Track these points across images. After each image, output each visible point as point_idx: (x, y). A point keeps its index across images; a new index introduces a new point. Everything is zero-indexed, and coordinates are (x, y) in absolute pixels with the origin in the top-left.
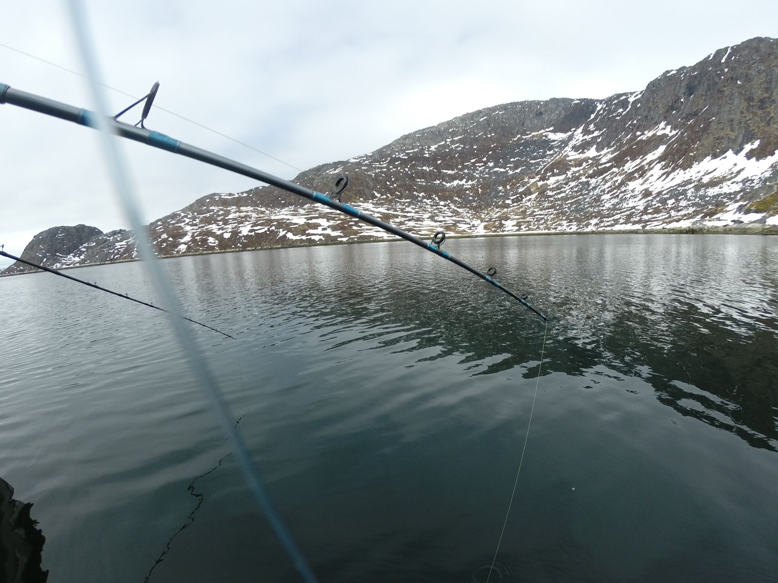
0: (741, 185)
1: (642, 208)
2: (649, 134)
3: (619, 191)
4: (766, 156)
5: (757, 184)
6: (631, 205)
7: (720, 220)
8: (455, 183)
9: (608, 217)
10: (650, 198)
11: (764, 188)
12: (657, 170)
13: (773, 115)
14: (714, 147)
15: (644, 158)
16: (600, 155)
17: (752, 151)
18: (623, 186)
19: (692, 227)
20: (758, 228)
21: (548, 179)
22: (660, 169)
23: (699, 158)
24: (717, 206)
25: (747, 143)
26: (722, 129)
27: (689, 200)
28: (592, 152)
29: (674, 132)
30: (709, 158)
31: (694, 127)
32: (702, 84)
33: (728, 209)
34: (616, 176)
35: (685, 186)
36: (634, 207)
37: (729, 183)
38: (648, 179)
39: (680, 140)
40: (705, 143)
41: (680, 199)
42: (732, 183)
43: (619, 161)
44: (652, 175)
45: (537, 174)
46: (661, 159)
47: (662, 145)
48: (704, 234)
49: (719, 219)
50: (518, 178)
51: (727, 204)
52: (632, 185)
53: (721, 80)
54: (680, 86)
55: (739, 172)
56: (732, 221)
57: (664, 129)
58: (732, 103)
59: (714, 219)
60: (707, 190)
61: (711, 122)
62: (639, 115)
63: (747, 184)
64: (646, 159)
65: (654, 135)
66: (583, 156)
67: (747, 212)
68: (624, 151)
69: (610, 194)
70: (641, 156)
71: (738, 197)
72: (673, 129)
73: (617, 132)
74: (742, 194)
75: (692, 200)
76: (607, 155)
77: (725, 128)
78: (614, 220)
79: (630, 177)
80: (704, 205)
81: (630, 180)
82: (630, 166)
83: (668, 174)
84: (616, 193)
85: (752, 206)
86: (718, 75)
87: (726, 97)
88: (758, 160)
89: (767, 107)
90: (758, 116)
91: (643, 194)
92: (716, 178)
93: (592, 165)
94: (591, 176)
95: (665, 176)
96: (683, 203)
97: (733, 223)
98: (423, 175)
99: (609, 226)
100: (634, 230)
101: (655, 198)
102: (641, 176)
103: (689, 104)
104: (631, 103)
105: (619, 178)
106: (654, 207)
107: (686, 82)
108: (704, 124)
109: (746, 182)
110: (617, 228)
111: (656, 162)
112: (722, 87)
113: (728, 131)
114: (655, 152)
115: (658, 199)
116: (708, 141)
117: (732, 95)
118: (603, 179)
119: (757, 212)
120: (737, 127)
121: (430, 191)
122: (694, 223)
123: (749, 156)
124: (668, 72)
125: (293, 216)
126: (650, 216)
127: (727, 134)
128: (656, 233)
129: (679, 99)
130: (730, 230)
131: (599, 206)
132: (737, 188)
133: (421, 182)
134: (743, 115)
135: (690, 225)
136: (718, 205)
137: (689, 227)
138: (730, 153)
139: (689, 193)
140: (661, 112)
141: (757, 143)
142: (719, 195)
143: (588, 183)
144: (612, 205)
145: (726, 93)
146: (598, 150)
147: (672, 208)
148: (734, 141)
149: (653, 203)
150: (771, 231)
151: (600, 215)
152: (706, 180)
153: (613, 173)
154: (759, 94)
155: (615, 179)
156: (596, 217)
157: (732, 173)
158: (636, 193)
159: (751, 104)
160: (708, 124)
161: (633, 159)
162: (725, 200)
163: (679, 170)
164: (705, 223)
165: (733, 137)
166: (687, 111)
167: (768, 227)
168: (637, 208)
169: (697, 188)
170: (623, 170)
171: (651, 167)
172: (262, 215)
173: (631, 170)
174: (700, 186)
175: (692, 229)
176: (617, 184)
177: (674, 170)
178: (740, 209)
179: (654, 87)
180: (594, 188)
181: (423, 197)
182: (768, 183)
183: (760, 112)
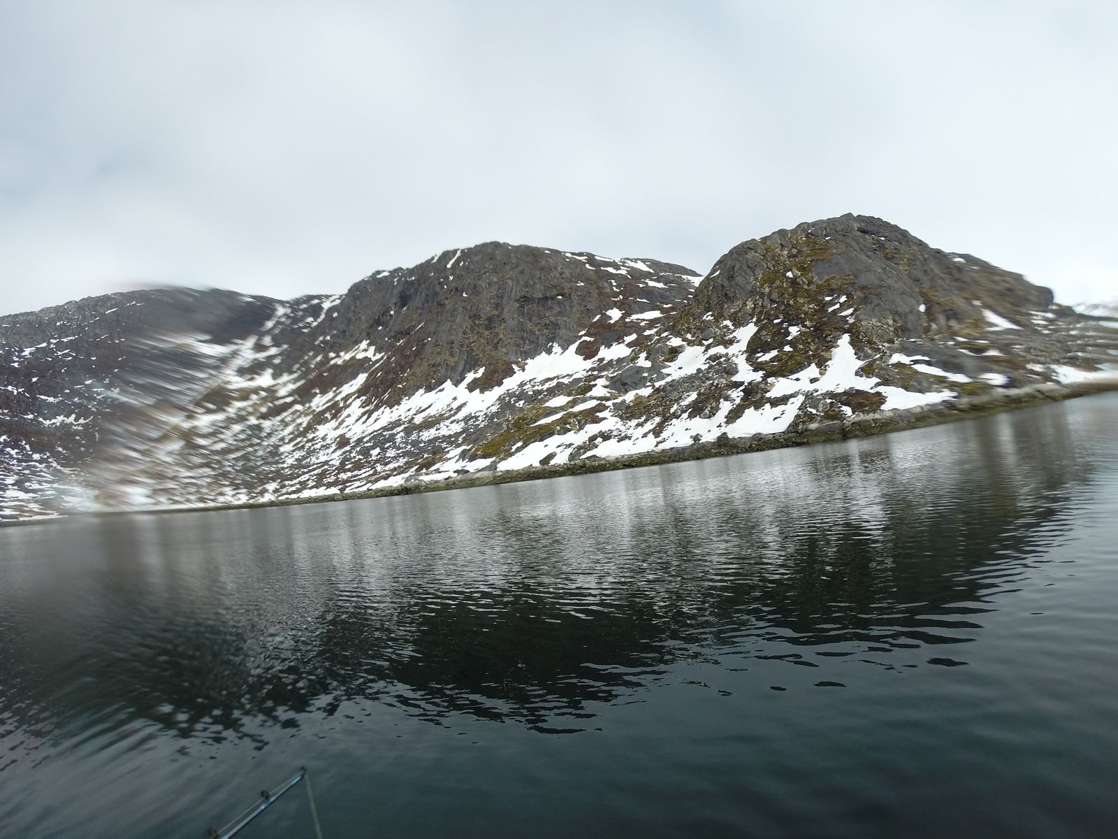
0: (463, 424)
1: (337, 463)
2: (346, 356)
3: (305, 439)
4: (492, 387)
5: (483, 421)
6: (323, 459)
7: (440, 472)
9: (291, 480)
10: (348, 448)
11: (490, 426)
12: (355, 408)
13: (502, 336)
14: (428, 376)
15: (338, 391)
16: (278, 384)
17: (475, 380)
18: (310, 432)
19: (405, 485)
20: (488, 477)
22: (360, 407)
23: (409, 392)
24: (434, 453)
25: (469, 371)
26: (439, 353)
27: (399, 448)
28: (265, 380)
29: (378, 356)
30: (421, 391)
31: (403, 350)
32: (419, 293)
33: (448, 456)
34: (299, 417)
35: (392, 429)
36: (326, 463)
37: (447, 422)
38: (343, 421)
39: (385, 367)
40: (418, 371)
41: (387, 448)
42: (452, 422)
43: (304, 395)
44: (349, 416)
46: (361, 392)
47: (363, 373)
48: (421, 492)
49: (438, 471)
51: (447, 450)
52: (322, 430)
53: (444, 290)
54: (392, 293)
55: (459, 408)
56: (455, 472)
57: (366, 350)
58: (454, 321)
59: (432, 471)
60: (421, 433)
61: (425, 344)
62: (334, 329)
63: (471, 422)
64: (341, 392)
65: (353, 358)
66: (253, 384)
67: (472, 458)
68: (311, 381)
69: (293, 444)
70: (334, 389)
71: (460, 440)
72: (378, 350)
73: (303, 351)
74: (464, 435)
75: (402, 448)
76: (286, 386)
77: (443, 352)
78: (300, 483)
79: (319, 419)
80: (418, 454)
81: (319, 423)
82: (319, 402)
83: (370, 413)
84: (300, 442)
85: (477, 450)
86: (440, 283)
87: (447, 312)
88: (482, 392)
89: (495, 327)
90: (483, 338)
91: (338, 443)
92: (431, 417)
93: (264, 400)
94: (264, 417)
95: (366, 416)
96: (391, 453)
97: (456, 474)
99: (294, 492)
100: (329, 496)
101: (353, 448)
102: (335, 416)
103: (400, 319)
104: (325, 311)
105: (305, 421)
106: (353, 460)
107: (400, 288)
108: (417, 345)
109: (469, 420)
110: (306, 494)
111: (354, 397)
112: (443, 299)
113: (447, 356)
114: (353, 382)
115: (358, 449)
116: (421, 368)
117: (455, 310)
118: (282, 421)
119: (484, 457)
120: (458, 351)
122: (407, 480)
123: (471, 388)
124: (379, 272)
126: (349, 474)
127: (445, 360)
128: (359, 498)
129: (389, 310)
130: (454, 483)
131: (277, 462)
132: (457, 428)
134: (466, 336)
135: (402, 482)
136: (436, 452)
137: (401, 486)
138: (448, 384)
139: (398, 438)
140: (363, 327)
141: (481, 371)
142: (436, 439)
143: (259, 428)
144: (296, 460)
145: (448, 307)
146: (275, 376)
147: (377, 461)
148: (453, 369)
149: (352, 455)
150: (504, 478)
151: (279, 476)
152: (418, 420)
153: (297, 411)
154: (487, 310)
155: (299, 421)
156: (274, 480)
157: (450, 410)
158: (328, 441)
159: (477, 322)
160: (422, 346)
161: (323, 392)
162: (444, 445)
163: (383, 407)
164: (421, 478)
165: (453, 364)
166: (396, 328)
167: (500, 474)
168: (331, 463)
169: (408, 431)
170: (310, 407)
171: (347, 403)
173: (320, 409)
174: (411, 428)
175: (406, 488)
176: (301, 429)
177: (377, 408)
178: (463, 456)
179: (358, 291)
180: (269, 435)
182: (495, 420)
183: (487, 333)
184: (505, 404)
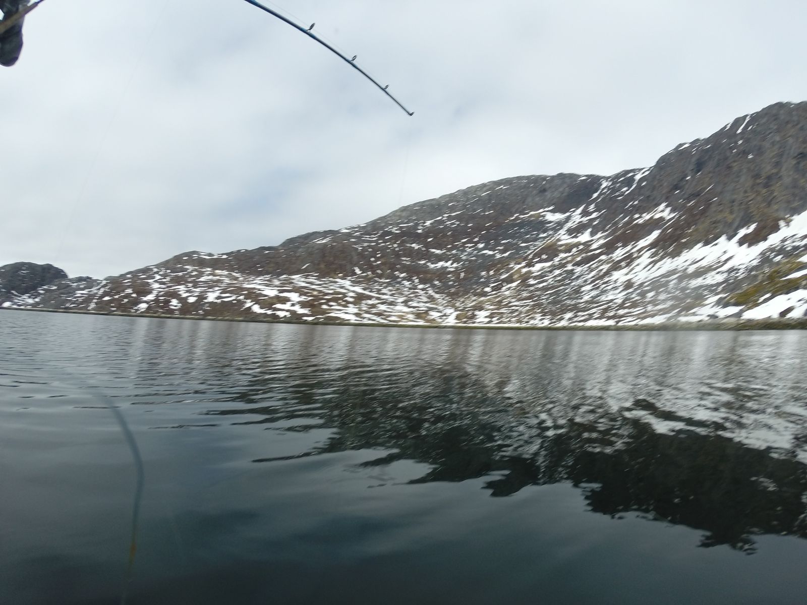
0: (726, 275)
2: (646, 217)
3: (602, 282)
4: (759, 242)
5: (742, 273)
6: (610, 297)
7: (697, 315)
8: (440, 264)
9: (583, 311)
10: (631, 290)
11: (748, 278)
12: (645, 259)
13: (776, 194)
14: (708, 232)
15: (634, 245)
16: (592, 240)
17: (746, 236)
18: (607, 276)
19: (665, 323)
20: (732, 323)
21: (533, 266)
22: (649, 258)
23: (690, 246)
24: (696, 300)
25: (743, 227)
26: (721, 211)
27: (669, 293)
28: (585, 237)
29: (672, 215)
30: (700, 245)
31: (693, 209)
32: (712, 159)
33: (706, 302)
34: (602, 264)
35: (668, 276)
36: (612, 300)
37: (713, 273)
38: (633, 269)
39: (676, 224)
40: (701, 227)
41: (661, 292)
42: (717, 273)
43: (609, 248)
44: (638, 265)
45: (525, 259)
46: (652, 246)
47: (657, 230)
49: (694, 314)
50: (504, 263)
51: (707, 297)
52: (616, 275)
53: (733, 154)
54: (689, 162)
55: (726, 261)
56: (707, 316)
57: (663, 211)
58: (738, 181)
59: (689, 314)
60: (690, 282)
61: (711, 204)
62: (642, 195)
63: (732, 274)
64: (637, 246)
65: (652, 218)
66: (575, 240)
67: (726, 305)
68: (617, 237)
69: (592, 284)
70: (632, 243)
71: (720, 288)
72: (672, 211)
73: (616, 214)
74: (724, 285)
75: (672, 293)
76: (599, 241)
77: (725, 210)
78: (589, 314)
79: (616, 266)
80: (683, 298)
81: (615, 270)
82: (619, 254)
83: (655, 263)
84: (599, 283)
85: (731, 298)
86: (729, 148)
87: (734, 174)
88: (749, 246)
89: (772, 185)
90: (760, 196)
91: (625, 286)
92: (701, 268)
94: (577, 264)
95: (652, 265)
97: (709, 318)
98: (410, 253)
99: (582, 321)
100: (607, 326)
101: (636, 290)
102: (628, 265)
103: (694, 184)
104: (636, 182)
105: (605, 267)
106: (632, 300)
107: (697, 157)
108: (704, 205)
109: (732, 271)
111: (646, 250)
112: (732, 163)
113: (727, 214)
114: (648, 237)
115: (639, 291)
116: (704, 225)
117: (740, 171)
118: (589, 267)
119: (736, 305)
120: (737, 209)
121: (412, 272)
122: (669, 319)
123: (741, 242)
124: (681, 145)
125: (267, 286)
126: (626, 311)
127: (725, 217)
128: (627, 329)
129: (686, 176)
130: (704, 325)
132: (720, 278)
133: (406, 261)
134: (746, 195)
135: (664, 320)
136: (698, 298)
137: (663, 323)
138: (723, 239)
139: (672, 284)
140: (664, 192)
141: (753, 227)
142: (701, 287)
143: (572, 272)
144: (591, 296)
145: (735, 169)
146: (592, 234)
147: (649, 302)
148: (730, 225)
149: (633, 296)
150: (745, 326)
151: (576, 308)
152: (691, 270)
153: (601, 261)
154: (767, 169)
155: (601, 268)
156: (571, 311)
157: (719, 263)
158: (617, 284)
160: (708, 206)
161: (624, 246)
162: (705, 292)
163: (667, 258)
164: (679, 318)
165: (730, 221)
166: (690, 191)
167: (743, 321)
168: (615, 301)
169: (680, 279)
170: (611, 258)
171: (640, 254)
172: (236, 282)
173: (619, 259)
174: (683, 277)
175: (665, 325)
176: (601, 274)
177: (661, 259)
178: (718, 303)
179: (664, 163)
181: (404, 279)
182: (753, 273)
183: (764, 191)
184: (765, 258)
